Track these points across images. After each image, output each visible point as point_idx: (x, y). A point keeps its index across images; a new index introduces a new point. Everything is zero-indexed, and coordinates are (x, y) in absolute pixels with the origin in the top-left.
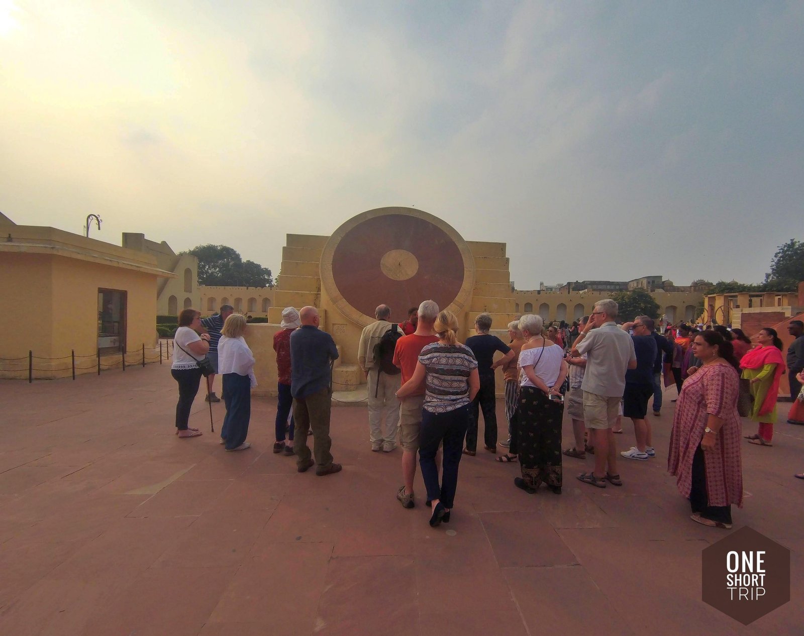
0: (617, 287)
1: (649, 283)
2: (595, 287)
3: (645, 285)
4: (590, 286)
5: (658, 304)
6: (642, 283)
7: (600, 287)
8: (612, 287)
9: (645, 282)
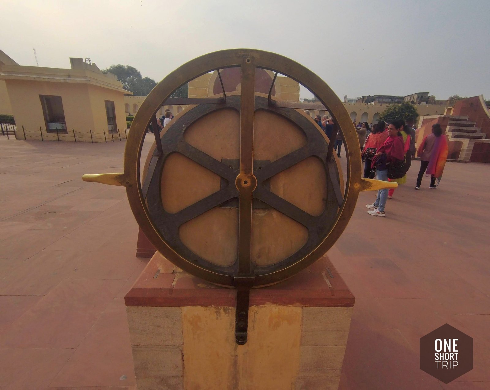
0: (396, 101)
1: (418, 97)
2: (381, 100)
3: (416, 98)
4: (377, 100)
5: (418, 113)
6: (413, 98)
7: (385, 100)
8: (393, 100)
9: (416, 97)
